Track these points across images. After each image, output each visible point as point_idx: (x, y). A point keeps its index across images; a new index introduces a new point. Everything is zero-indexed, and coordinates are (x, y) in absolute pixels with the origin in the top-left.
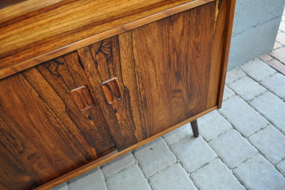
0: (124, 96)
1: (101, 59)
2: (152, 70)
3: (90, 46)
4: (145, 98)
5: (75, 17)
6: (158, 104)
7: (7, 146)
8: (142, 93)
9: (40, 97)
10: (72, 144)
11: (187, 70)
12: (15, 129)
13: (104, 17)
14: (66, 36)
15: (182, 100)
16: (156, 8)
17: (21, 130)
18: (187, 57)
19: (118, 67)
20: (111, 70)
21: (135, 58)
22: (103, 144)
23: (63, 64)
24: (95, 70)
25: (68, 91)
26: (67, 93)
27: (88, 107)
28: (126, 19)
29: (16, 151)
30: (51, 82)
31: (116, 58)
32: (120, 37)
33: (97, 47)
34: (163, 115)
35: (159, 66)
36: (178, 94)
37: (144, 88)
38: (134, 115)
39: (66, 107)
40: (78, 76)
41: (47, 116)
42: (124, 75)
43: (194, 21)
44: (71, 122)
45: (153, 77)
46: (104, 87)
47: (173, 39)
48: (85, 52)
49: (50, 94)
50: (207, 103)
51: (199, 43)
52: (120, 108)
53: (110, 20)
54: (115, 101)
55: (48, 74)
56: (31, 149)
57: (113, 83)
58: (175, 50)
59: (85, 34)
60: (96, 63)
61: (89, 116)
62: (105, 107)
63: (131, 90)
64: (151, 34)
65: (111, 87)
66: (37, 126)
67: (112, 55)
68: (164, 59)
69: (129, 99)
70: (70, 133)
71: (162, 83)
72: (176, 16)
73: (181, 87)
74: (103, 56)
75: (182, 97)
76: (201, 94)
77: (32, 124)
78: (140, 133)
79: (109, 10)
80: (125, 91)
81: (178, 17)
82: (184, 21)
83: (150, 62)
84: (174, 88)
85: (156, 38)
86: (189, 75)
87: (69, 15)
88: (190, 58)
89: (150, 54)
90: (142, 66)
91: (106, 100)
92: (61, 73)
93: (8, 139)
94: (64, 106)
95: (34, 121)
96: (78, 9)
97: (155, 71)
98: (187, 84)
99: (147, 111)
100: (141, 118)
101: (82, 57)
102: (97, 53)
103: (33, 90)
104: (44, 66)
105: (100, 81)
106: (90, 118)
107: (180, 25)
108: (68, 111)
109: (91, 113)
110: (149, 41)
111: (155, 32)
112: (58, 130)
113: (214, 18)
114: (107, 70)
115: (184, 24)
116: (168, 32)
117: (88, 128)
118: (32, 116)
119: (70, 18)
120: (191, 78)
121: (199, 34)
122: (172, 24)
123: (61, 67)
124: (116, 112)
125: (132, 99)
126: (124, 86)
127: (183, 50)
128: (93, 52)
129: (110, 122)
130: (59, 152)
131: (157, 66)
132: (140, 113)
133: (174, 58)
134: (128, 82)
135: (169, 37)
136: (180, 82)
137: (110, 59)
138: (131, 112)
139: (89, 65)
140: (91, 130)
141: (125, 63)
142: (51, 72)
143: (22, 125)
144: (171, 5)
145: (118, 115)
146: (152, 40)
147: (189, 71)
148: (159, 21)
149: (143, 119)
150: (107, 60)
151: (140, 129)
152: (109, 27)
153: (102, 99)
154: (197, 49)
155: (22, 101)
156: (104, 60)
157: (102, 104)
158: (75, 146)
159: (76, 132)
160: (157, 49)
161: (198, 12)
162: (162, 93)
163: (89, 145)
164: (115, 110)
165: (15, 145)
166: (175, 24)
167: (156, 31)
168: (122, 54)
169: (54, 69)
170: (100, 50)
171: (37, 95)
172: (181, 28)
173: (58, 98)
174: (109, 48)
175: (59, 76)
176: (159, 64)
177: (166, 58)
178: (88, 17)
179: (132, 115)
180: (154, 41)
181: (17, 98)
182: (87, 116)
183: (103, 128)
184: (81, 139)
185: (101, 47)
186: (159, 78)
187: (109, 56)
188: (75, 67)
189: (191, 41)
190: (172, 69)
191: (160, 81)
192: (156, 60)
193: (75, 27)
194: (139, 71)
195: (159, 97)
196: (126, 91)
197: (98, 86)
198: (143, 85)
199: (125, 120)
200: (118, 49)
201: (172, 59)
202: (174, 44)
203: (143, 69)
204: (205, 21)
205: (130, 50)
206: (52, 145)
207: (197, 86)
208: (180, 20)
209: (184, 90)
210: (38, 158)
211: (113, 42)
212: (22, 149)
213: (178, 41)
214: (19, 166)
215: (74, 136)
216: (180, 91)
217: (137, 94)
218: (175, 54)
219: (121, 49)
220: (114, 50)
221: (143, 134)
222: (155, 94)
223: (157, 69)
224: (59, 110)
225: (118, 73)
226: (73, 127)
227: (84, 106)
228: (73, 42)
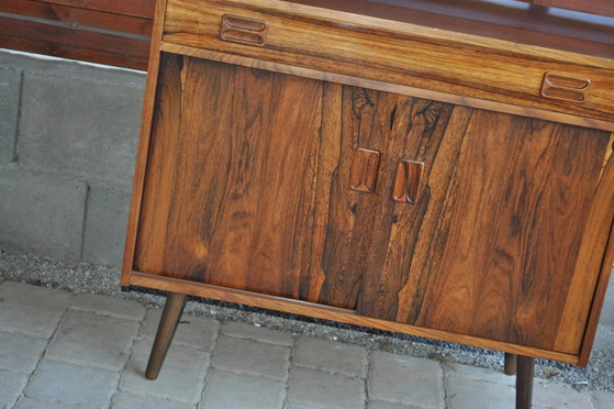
0: (420, 201)
1: (419, 124)
2: (477, 186)
3: (415, 100)
4: (448, 230)
5: (418, 58)
6: (464, 258)
7: (231, 173)
8: (448, 216)
9: (320, 130)
10: (302, 239)
11: (533, 225)
12: (260, 154)
13: (448, 75)
14: (398, 73)
15: (508, 281)
16: (516, 97)
17: (264, 162)
18: (540, 198)
19: (433, 149)
20: (423, 148)
21: (462, 150)
22: (341, 278)
23: (372, 105)
24: (404, 134)
25: (355, 146)
26: (352, 147)
27: (364, 188)
28: (472, 92)
29: (232, 191)
30: (346, 119)
31: (437, 134)
32: (456, 110)
33: (421, 106)
34: (464, 291)
35: (491, 185)
36: (504, 264)
37: (453, 208)
38: (417, 250)
39: (338, 168)
40: (379, 133)
41: (307, 164)
42: (436, 167)
43: (567, 146)
44: (327, 197)
45: (474, 198)
46: (401, 165)
47: (525, 155)
48: (406, 103)
49: (333, 134)
50: (556, 331)
51: (568, 188)
52: (404, 220)
53: (453, 81)
54: (404, 199)
55: (349, 107)
56: (249, 205)
57: (415, 168)
58: (523, 173)
59: (418, 81)
60: (410, 126)
61: (355, 206)
62: (386, 199)
63: (434, 197)
64: (496, 129)
65: (410, 172)
66: (286, 170)
67: (434, 128)
68: (501, 179)
69: (424, 213)
70: (314, 214)
71: (485, 219)
72: (541, 124)
73: (513, 251)
74: (423, 122)
75: (509, 274)
76: (548, 298)
77: (283, 162)
78: (410, 300)
79: (458, 71)
80: (425, 193)
81: (544, 127)
82: (551, 137)
83: (480, 171)
84: (502, 243)
85: (502, 139)
86: (535, 234)
87: (413, 53)
88: (545, 204)
89: (484, 157)
90: (465, 169)
91: (392, 189)
92: (363, 116)
93: (240, 162)
94: (335, 165)
95: (288, 159)
96: (427, 52)
97: (482, 190)
98: (528, 252)
99: (441, 259)
100: (425, 264)
101: (400, 107)
102: (418, 113)
103: (320, 116)
104: (351, 92)
105: (401, 154)
106: (354, 210)
107: (543, 140)
108: (336, 176)
109: (361, 201)
110: (491, 137)
111: (503, 130)
112: (303, 196)
113: (603, 159)
114: (418, 143)
115: (549, 142)
116: (523, 141)
117: (341, 227)
118: (291, 150)
119: (412, 57)
120: (537, 244)
121: (570, 170)
122: (532, 133)
123: (368, 108)
124: (395, 222)
125: (428, 216)
126: (427, 186)
127: (537, 182)
128: (415, 110)
129: (378, 233)
130: (277, 238)
131: (488, 183)
132: (428, 252)
133: (518, 189)
134: (435, 180)
135: (520, 148)
136: (516, 239)
137: (429, 131)
138: (416, 239)
139: (401, 123)
140: (342, 233)
141: (445, 148)
142: (353, 108)
143: (271, 155)
144: (536, 104)
145: (394, 228)
146: (495, 137)
147: (538, 227)
148: (514, 117)
149: (426, 270)
150: (425, 131)
151: (414, 291)
152: (448, 89)
153: (388, 183)
154: (562, 195)
155: (298, 122)
156: (422, 128)
157: (384, 191)
158: (304, 247)
159: (321, 221)
160: (496, 156)
161: (576, 136)
162: (479, 241)
163: (322, 264)
164: (396, 216)
165: (240, 179)
166: (535, 133)
167: (505, 128)
168: (448, 134)
169: (359, 105)
170: (423, 112)
171: (319, 126)
172: (543, 145)
173: (338, 146)
174: (434, 117)
175: (359, 118)
176: (492, 182)
177: (505, 178)
178: (431, 66)
179: (414, 247)
180: (497, 141)
181: (296, 113)
182: (353, 204)
183: (360, 244)
184: (318, 240)
185: (427, 108)
186: (484, 207)
187: (430, 126)
188: (383, 119)
189: (554, 176)
190: (510, 205)
191: (482, 214)
192: (490, 172)
193: (412, 68)
194: (459, 175)
195: (470, 243)
196: (426, 196)
197: (394, 160)
198: (454, 201)
199: (399, 249)
200: (446, 124)
201: (515, 187)
202: (525, 164)
203: (465, 173)
204: (585, 155)
205: (460, 133)
206: (277, 216)
207: (546, 273)
208: (546, 132)
209: (518, 264)
210: (245, 225)
211: (445, 109)
212: (241, 191)
213: (533, 162)
214: (213, 221)
215: (314, 225)
216: (510, 258)
217: (439, 213)
218: (522, 180)
219: (449, 126)
220: (440, 122)
221: (413, 305)
222: (467, 234)
223: (486, 187)
224: (326, 165)
225: (429, 158)
226: (324, 208)
227: (360, 184)
228: (399, 83)
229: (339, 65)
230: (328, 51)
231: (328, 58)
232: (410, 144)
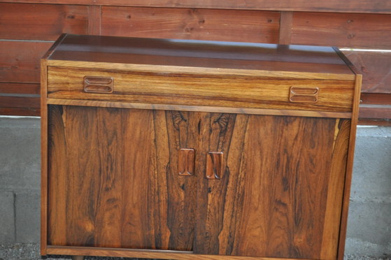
0: (224, 177)
1: (216, 129)
2: (258, 162)
3: (212, 114)
4: (244, 193)
5: (210, 88)
6: (256, 209)
7: (102, 175)
8: (242, 184)
9: (155, 141)
10: (153, 210)
11: (296, 182)
12: (119, 160)
13: (230, 96)
14: (198, 98)
15: (286, 219)
16: (274, 104)
17: (122, 165)
18: (298, 165)
19: (227, 143)
20: (221, 143)
21: (246, 141)
22: (181, 232)
23: (186, 121)
24: (208, 136)
25: (178, 148)
26: (176, 149)
27: (188, 173)
28: (246, 104)
29: (104, 186)
30: (170, 132)
31: (228, 134)
32: (238, 117)
33: (216, 117)
34: (259, 229)
35: (266, 161)
36: (282, 209)
37: (245, 179)
38: (226, 208)
39: (169, 163)
40: (192, 137)
41: (150, 163)
42: (230, 154)
43: (310, 130)
44: (165, 182)
45: (258, 170)
46: (208, 156)
47: (285, 139)
48: (207, 117)
49: (163, 142)
50: (320, 247)
51: (315, 156)
52: (215, 190)
53: (234, 100)
54: (213, 177)
55: (171, 124)
56: (116, 194)
57: (217, 157)
58: (285, 151)
59: (212, 102)
60: (211, 131)
61: (183, 185)
62: (202, 178)
63: (232, 173)
64: (265, 126)
65: (215, 160)
66: (137, 168)
67: (226, 130)
68: (273, 156)
69: (227, 184)
70: (158, 194)
71: (266, 182)
72: (292, 118)
73: (286, 200)
74: (218, 127)
75: (286, 215)
76: (312, 227)
77: (134, 164)
78: (226, 240)
79: (236, 93)
80: (226, 171)
81: (295, 120)
82: (299, 126)
83: (258, 153)
84: (278, 196)
85: (269, 131)
86: (299, 187)
88: (302, 168)
89: (260, 144)
90: (249, 153)
91: (205, 171)
92: (181, 128)
93: (107, 167)
94: (168, 161)
95: (137, 161)
96: (214, 83)
97: (262, 165)
98: (295, 201)
99: (242, 211)
100: (232, 216)
101: (203, 120)
102: (215, 122)
103: (153, 132)
104: (172, 114)
105: (207, 149)
106: (183, 188)
107: (295, 128)
108: (169, 168)
109: (187, 182)
110: (262, 131)
111: (269, 126)
112: (150, 183)
113: (334, 135)
114: (217, 142)
115: (299, 129)
116: (282, 131)
117: (176, 200)
118: (138, 156)
119: (206, 87)
120: (301, 194)
121: (314, 146)
122: (287, 125)
123: (183, 123)
124: (210, 192)
125: (230, 185)
126: (227, 167)
127: (295, 155)
128: (212, 120)
129: (200, 201)
130: (137, 212)
131: (264, 160)
132: (233, 208)
133: (284, 161)
134: (231, 163)
135: (282, 136)
136: (287, 193)
137: (223, 132)
138: (225, 201)
139: (205, 130)
140: (178, 204)
141: (235, 142)
142: (174, 123)
143: (126, 160)
144: (287, 107)
145: (210, 196)
146: (265, 131)
147: (299, 183)
148: (275, 117)
149: (233, 220)
150: (221, 133)
151: (228, 234)
152: (231, 105)
153: (202, 168)
154: (311, 161)
155: (140, 138)
156: (219, 131)
157: (200, 174)
158: (154, 215)
159: (163, 198)
160: (267, 142)
161: (315, 123)
162: (264, 196)
163: (168, 225)
164: (210, 188)
165: (108, 178)
166: (289, 125)
167: (270, 124)
168: (235, 133)
169: (177, 122)
170: (218, 121)
171: (154, 138)
172: (295, 132)
173: (167, 149)
174: (225, 124)
175: (178, 130)
176: (266, 159)
177: (275, 155)
178: (219, 91)
179: (224, 206)
180: (266, 133)
181: (138, 132)
182: (182, 184)
183: (190, 209)
184: (163, 210)
185: (220, 118)
186: (264, 175)
187: (223, 129)
188: (194, 129)
189: (305, 150)
190: (280, 171)
191: (264, 180)
192: (265, 153)
193: (208, 94)
194: (246, 157)
195: (259, 199)
196: (227, 173)
197: (204, 153)
198: (245, 173)
199: (215, 209)
200: (233, 127)
201: (282, 160)
202: (286, 145)
203: (249, 156)
204: (322, 134)
205: (243, 131)
206: (135, 198)
207: (309, 212)
208: (296, 123)
209: (291, 208)
210: (116, 207)
211: (231, 118)
212: (110, 186)
213: (290, 143)
214: (95, 207)
215: (159, 201)
216: (284, 205)
217: (237, 182)
218: (286, 156)
219: (235, 128)
220: (229, 126)
221: (228, 243)
222: (256, 193)
223: (264, 163)
224: (161, 162)
225: (226, 149)
226: (164, 189)
227: (185, 171)
228: (200, 105)
229: (161, 98)
230: (154, 91)
231: (154, 95)
232: (212, 142)
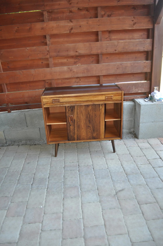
2: (82, 117)
3: (69, 106)
4: (79, 125)
6: (83, 129)
8: (79, 123)
19: (73, 113)
21: (78, 112)
24: (68, 112)
31: (73, 111)
33: (70, 107)
34: (84, 133)
36: (89, 128)
38: (75, 129)
42: (75, 116)
43: (94, 108)
45: (82, 119)
46: (69, 117)
50: (100, 136)
54: (71, 122)
57: (71, 117)
58: (89, 113)
60: (69, 110)
63: (76, 120)
71: (84, 122)
73: (90, 126)
75: (91, 129)
76: (97, 132)
78: (76, 137)
83: (82, 115)
84: (88, 125)
86: (93, 122)
88: (93, 117)
89: (82, 112)
98: (93, 125)
99: (79, 130)
100: (77, 131)
101: (66, 108)
105: (69, 115)
110: (82, 109)
113: (100, 108)
115: (91, 108)
116: (87, 109)
121: (96, 111)
122: (88, 107)
125: (76, 123)
127: (91, 114)
129: (68, 128)
132: (77, 129)
134: (75, 118)
136: (90, 124)
137: (72, 111)
138: (75, 128)
139: (67, 110)
141: (75, 113)
145: (71, 127)
146: (83, 109)
151: (77, 135)
153: (68, 120)
154: (95, 115)
160: (84, 112)
161: (95, 106)
162: (84, 125)
164: (71, 125)
167: (84, 107)
168: (75, 110)
170: (70, 108)
174: (72, 108)
177: (86, 115)
180: (83, 110)
186: (84, 120)
189: (93, 113)
190: (88, 119)
192: (83, 115)
194: (79, 116)
196: (74, 121)
198: (79, 120)
199: (73, 130)
200: (74, 109)
201: (88, 116)
202: (89, 112)
204: (97, 108)
205: (77, 110)
207: (96, 128)
208: (90, 106)
211: (74, 107)
213: (89, 111)
216: (90, 127)
217: (77, 123)
222: (82, 125)
225: (73, 115)
232: (70, 113)
